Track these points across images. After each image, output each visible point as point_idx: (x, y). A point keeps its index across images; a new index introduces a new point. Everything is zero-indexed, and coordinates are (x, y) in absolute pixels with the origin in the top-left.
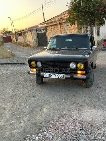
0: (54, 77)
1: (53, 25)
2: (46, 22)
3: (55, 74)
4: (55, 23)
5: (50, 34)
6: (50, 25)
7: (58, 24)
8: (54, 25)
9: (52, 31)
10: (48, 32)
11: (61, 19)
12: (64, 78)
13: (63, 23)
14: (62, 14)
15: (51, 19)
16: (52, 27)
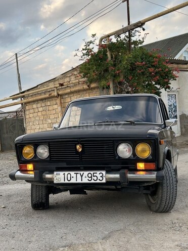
0: (79, 181)
1: (42, 100)
2: (23, 92)
3: (82, 173)
4: (47, 95)
5: (33, 119)
6: (35, 98)
7: (54, 97)
8: (45, 99)
9: (40, 114)
10: (27, 117)
11: (62, 85)
12: (104, 181)
13: (66, 94)
14: (64, 75)
15: (38, 86)
16: (39, 105)
